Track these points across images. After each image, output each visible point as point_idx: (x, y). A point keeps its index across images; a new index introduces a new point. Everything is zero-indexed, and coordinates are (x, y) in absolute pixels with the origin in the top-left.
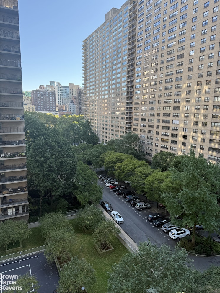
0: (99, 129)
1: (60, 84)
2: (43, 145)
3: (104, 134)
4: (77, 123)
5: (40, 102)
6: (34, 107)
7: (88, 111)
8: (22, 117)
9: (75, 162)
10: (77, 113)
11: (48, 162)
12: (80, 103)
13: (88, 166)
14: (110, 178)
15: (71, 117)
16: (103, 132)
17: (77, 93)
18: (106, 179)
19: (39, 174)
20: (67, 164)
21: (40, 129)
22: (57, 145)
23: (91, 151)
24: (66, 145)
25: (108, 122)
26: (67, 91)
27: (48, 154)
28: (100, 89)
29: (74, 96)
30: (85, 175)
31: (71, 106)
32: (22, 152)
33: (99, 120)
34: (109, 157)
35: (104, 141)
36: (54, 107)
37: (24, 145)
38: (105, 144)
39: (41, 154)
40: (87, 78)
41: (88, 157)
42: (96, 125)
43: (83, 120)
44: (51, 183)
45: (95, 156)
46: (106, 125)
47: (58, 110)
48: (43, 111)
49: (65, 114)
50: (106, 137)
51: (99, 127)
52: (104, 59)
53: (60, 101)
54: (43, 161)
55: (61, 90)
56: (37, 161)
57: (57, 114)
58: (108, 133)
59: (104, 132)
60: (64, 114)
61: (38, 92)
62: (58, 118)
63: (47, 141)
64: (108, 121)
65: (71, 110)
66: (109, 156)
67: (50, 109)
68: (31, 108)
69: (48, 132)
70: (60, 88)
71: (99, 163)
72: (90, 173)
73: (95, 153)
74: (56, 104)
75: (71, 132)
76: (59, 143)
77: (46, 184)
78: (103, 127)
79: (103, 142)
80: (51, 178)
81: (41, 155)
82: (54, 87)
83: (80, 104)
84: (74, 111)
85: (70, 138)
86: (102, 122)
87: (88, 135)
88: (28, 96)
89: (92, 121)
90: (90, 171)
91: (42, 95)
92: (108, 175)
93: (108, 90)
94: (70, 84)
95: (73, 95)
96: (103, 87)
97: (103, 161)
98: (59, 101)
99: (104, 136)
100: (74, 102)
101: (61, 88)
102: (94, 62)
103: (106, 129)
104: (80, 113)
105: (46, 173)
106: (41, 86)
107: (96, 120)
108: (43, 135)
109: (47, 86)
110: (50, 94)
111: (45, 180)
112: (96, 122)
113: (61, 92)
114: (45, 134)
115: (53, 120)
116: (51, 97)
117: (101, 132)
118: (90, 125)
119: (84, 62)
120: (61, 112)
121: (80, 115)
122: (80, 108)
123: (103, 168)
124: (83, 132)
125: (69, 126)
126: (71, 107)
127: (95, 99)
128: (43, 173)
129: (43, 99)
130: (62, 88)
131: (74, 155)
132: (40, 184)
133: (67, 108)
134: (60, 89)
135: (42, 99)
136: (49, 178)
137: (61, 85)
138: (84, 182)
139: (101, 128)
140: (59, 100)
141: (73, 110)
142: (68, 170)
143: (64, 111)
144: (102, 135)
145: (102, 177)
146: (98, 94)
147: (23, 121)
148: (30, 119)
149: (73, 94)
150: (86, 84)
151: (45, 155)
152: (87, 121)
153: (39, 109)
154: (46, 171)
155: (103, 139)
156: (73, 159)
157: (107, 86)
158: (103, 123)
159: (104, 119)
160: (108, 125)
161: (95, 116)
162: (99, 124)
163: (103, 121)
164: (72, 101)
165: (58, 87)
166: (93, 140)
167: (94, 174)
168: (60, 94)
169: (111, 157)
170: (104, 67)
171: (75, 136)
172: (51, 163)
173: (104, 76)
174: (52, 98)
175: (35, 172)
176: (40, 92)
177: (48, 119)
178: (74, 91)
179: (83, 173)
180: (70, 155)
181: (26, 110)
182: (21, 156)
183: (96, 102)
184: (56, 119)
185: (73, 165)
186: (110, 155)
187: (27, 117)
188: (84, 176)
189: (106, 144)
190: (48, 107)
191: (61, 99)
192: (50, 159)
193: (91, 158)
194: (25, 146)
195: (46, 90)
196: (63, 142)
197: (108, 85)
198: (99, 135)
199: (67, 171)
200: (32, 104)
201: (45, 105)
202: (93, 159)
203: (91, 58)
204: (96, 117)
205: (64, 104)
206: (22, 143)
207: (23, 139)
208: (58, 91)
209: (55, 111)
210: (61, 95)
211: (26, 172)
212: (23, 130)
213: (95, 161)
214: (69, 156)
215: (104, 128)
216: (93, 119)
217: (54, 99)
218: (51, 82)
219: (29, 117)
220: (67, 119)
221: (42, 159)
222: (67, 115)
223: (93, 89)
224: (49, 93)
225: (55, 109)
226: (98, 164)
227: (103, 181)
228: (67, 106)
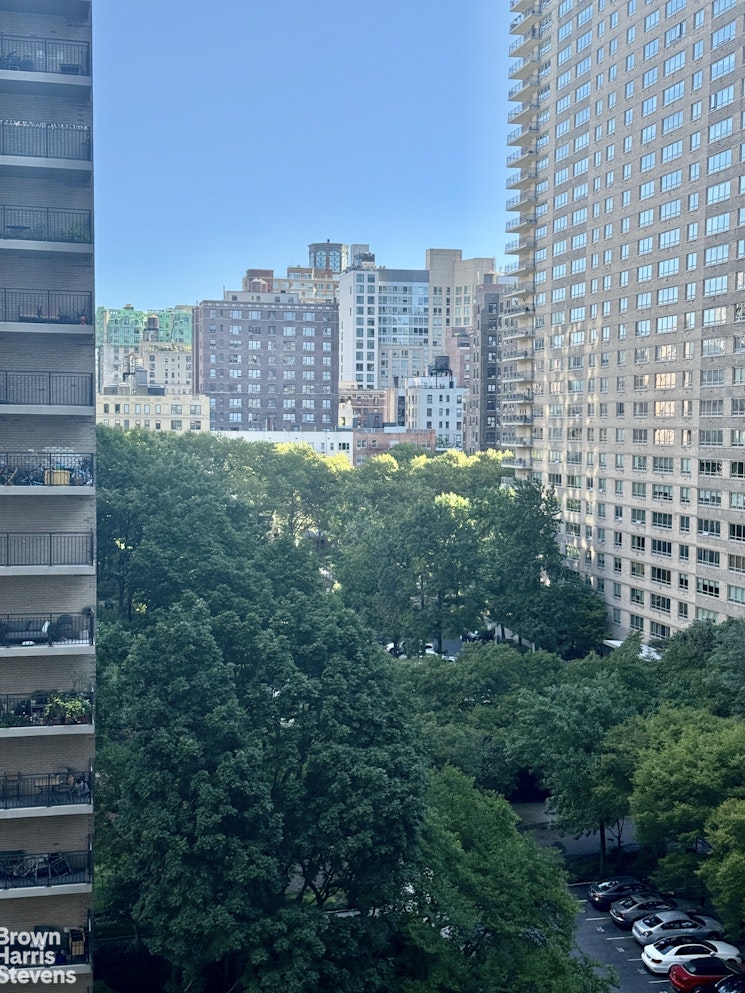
0: (609, 546)
1: (371, 258)
2: (201, 648)
3: (647, 584)
4: (465, 502)
5: (245, 376)
6: (205, 403)
7: (537, 422)
8: (83, 468)
9: (405, 776)
10: (470, 439)
11: (227, 763)
12: (491, 371)
13: (506, 805)
14: (674, 907)
15: (427, 466)
16: (637, 569)
17: (477, 309)
18: (648, 914)
19: (161, 846)
20: (355, 787)
21: (195, 546)
22: (295, 653)
23: (540, 703)
24: (351, 656)
25: (676, 497)
26: (415, 301)
27: (228, 714)
28: (625, 276)
29: (455, 330)
30: (485, 872)
31: (436, 393)
32: (73, 695)
33: (610, 485)
34: (665, 754)
35: (647, 634)
36: (326, 404)
37: (83, 646)
38: (647, 652)
39: (187, 710)
40: (539, 210)
41: (519, 743)
42: (591, 521)
43: (502, 487)
44: (241, 918)
45: (565, 738)
46: (662, 519)
47: (349, 424)
48: (260, 428)
49: (393, 443)
50: (661, 603)
51: (610, 536)
52: (651, 78)
53: (365, 362)
54: (194, 758)
55: (376, 295)
56: (159, 757)
57: (344, 446)
58: (675, 578)
59: (648, 570)
60: (380, 450)
61: (236, 315)
62: (345, 475)
63: (229, 627)
64: (676, 493)
65: (435, 419)
66: (668, 742)
67: (299, 418)
68: (186, 410)
69: (240, 567)
70: (371, 279)
71: (600, 790)
72: (522, 865)
73: (564, 717)
74: (341, 385)
75: (418, 564)
76: (306, 638)
77: (207, 922)
78: (641, 532)
79: (635, 640)
80: (240, 879)
81: (182, 719)
82: (335, 278)
83: (494, 383)
84: (453, 426)
85: (405, 605)
86: (629, 501)
87: (537, 585)
88: (178, 336)
89: (564, 495)
90: (520, 843)
91: (258, 331)
92: (663, 884)
93: (678, 281)
94: (434, 254)
95: (453, 324)
96: (645, 259)
97: (621, 776)
98: (359, 367)
99: (647, 598)
100: (454, 366)
101: (378, 283)
102: (585, 103)
103: (663, 547)
104: (489, 438)
105: (208, 839)
106: (252, 273)
107: (590, 484)
108: (209, 580)
109: (291, 270)
110: (308, 324)
111: (202, 890)
112: (591, 497)
113: (376, 305)
114: (224, 577)
115: (312, 486)
116: (309, 339)
117: (626, 566)
118: (550, 520)
119: (520, 111)
120: (371, 435)
121: (491, 452)
122: (490, 404)
123: (628, 832)
124: (497, 565)
125: (406, 527)
126: (436, 399)
127: (588, 349)
128: (192, 840)
129: (263, 354)
130: (381, 284)
131: (400, 727)
132: (171, 918)
133: (410, 407)
134: (371, 289)
135: (253, 352)
136: (229, 875)
137: (377, 264)
138: (474, 921)
139: (627, 540)
140: (359, 356)
141: (444, 418)
142: (353, 828)
143: (387, 430)
144: (633, 591)
145: (617, 899)
146: (607, 307)
147: (88, 490)
148: (170, 482)
149: (453, 317)
150: (528, 248)
151: (212, 719)
152: (530, 494)
153: (236, 418)
154: (206, 832)
155: (637, 621)
156: (394, 754)
157: (670, 253)
158: (637, 503)
159: (650, 476)
160: (676, 522)
161: (584, 456)
162: (610, 511)
163: (638, 489)
164: (439, 359)
165: (360, 278)
166: (568, 621)
167: (548, 871)
168: (371, 322)
169: (679, 749)
170: (650, 133)
171: (441, 593)
172: (243, 776)
173: (648, 190)
174: (319, 346)
175: (138, 834)
176: (245, 313)
177: (282, 480)
178: (458, 300)
179: (470, 856)
180: (378, 726)
181: (158, 426)
182: (63, 722)
183: (590, 363)
184: (330, 478)
185: (394, 795)
186: (676, 735)
187: (152, 471)
188: (475, 878)
189: (658, 658)
190: (289, 404)
191: (375, 350)
192: (240, 746)
193: (537, 751)
194: (91, 657)
195: (284, 299)
196: (331, 634)
197: (680, 252)
198: (609, 588)
199: (349, 833)
200: (196, 391)
201: (272, 390)
202: (555, 756)
203: (566, 79)
204: (590, 464)
205: (391, 381)
206: (76, 637)
207: (85, 605)
208: (360, 299)
209: (333, 426)
210: (376, 327)
211: (86, 830)
212: (80, 547)
213: (569, 771)
214: (367, 733)
215: (648, 543)
216: (571, 480)
217: (326, 354)
218: (315, 249)
219: (162, 465)
220: (399, 477)
221: (191, 743)
222: (404, 454)
223: (578, 278)
224: (299, 315)
225: (333, 413)
226: (590, 795)
227: (627, 926)
228: (410, 393)
